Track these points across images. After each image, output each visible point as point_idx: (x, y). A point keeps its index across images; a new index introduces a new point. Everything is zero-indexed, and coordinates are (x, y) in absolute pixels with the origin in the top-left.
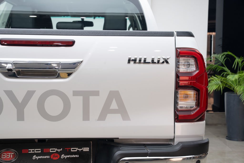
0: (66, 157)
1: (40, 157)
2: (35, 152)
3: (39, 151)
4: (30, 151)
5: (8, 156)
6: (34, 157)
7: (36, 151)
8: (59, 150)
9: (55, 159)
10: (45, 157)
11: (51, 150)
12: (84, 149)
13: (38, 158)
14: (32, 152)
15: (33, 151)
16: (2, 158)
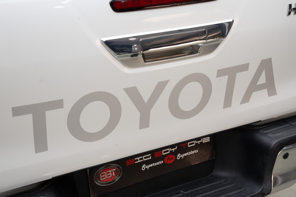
0: (182, 156)
1: (151, 165)
2: (144, 160)
3: (149, 157)
4: (137, 160)
5: (109, 175)
6: (143, 166)
7: (145, 158)
8: (173, 150)
9: (170, 162)
10: (158, 163)
11: (164, 152)
12: (203, 141)
13: (148, 167)
14: (139, 161)
15: (140, 159)
16: (101, 179)
